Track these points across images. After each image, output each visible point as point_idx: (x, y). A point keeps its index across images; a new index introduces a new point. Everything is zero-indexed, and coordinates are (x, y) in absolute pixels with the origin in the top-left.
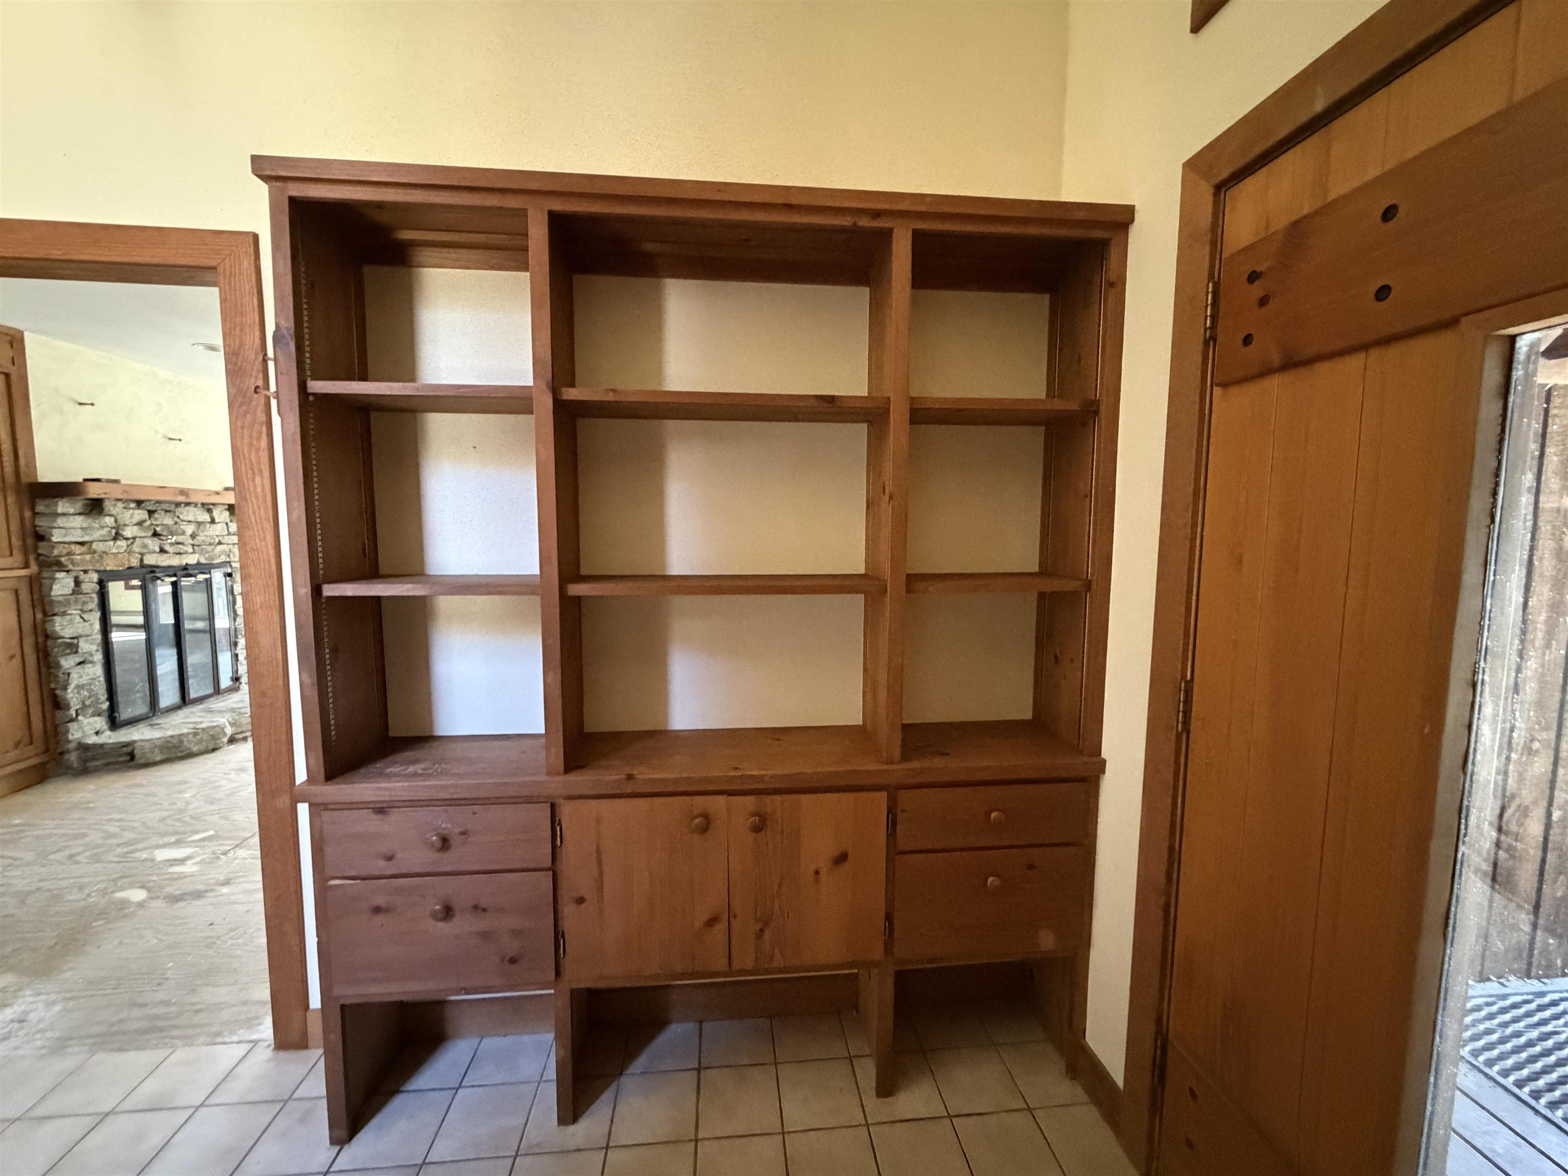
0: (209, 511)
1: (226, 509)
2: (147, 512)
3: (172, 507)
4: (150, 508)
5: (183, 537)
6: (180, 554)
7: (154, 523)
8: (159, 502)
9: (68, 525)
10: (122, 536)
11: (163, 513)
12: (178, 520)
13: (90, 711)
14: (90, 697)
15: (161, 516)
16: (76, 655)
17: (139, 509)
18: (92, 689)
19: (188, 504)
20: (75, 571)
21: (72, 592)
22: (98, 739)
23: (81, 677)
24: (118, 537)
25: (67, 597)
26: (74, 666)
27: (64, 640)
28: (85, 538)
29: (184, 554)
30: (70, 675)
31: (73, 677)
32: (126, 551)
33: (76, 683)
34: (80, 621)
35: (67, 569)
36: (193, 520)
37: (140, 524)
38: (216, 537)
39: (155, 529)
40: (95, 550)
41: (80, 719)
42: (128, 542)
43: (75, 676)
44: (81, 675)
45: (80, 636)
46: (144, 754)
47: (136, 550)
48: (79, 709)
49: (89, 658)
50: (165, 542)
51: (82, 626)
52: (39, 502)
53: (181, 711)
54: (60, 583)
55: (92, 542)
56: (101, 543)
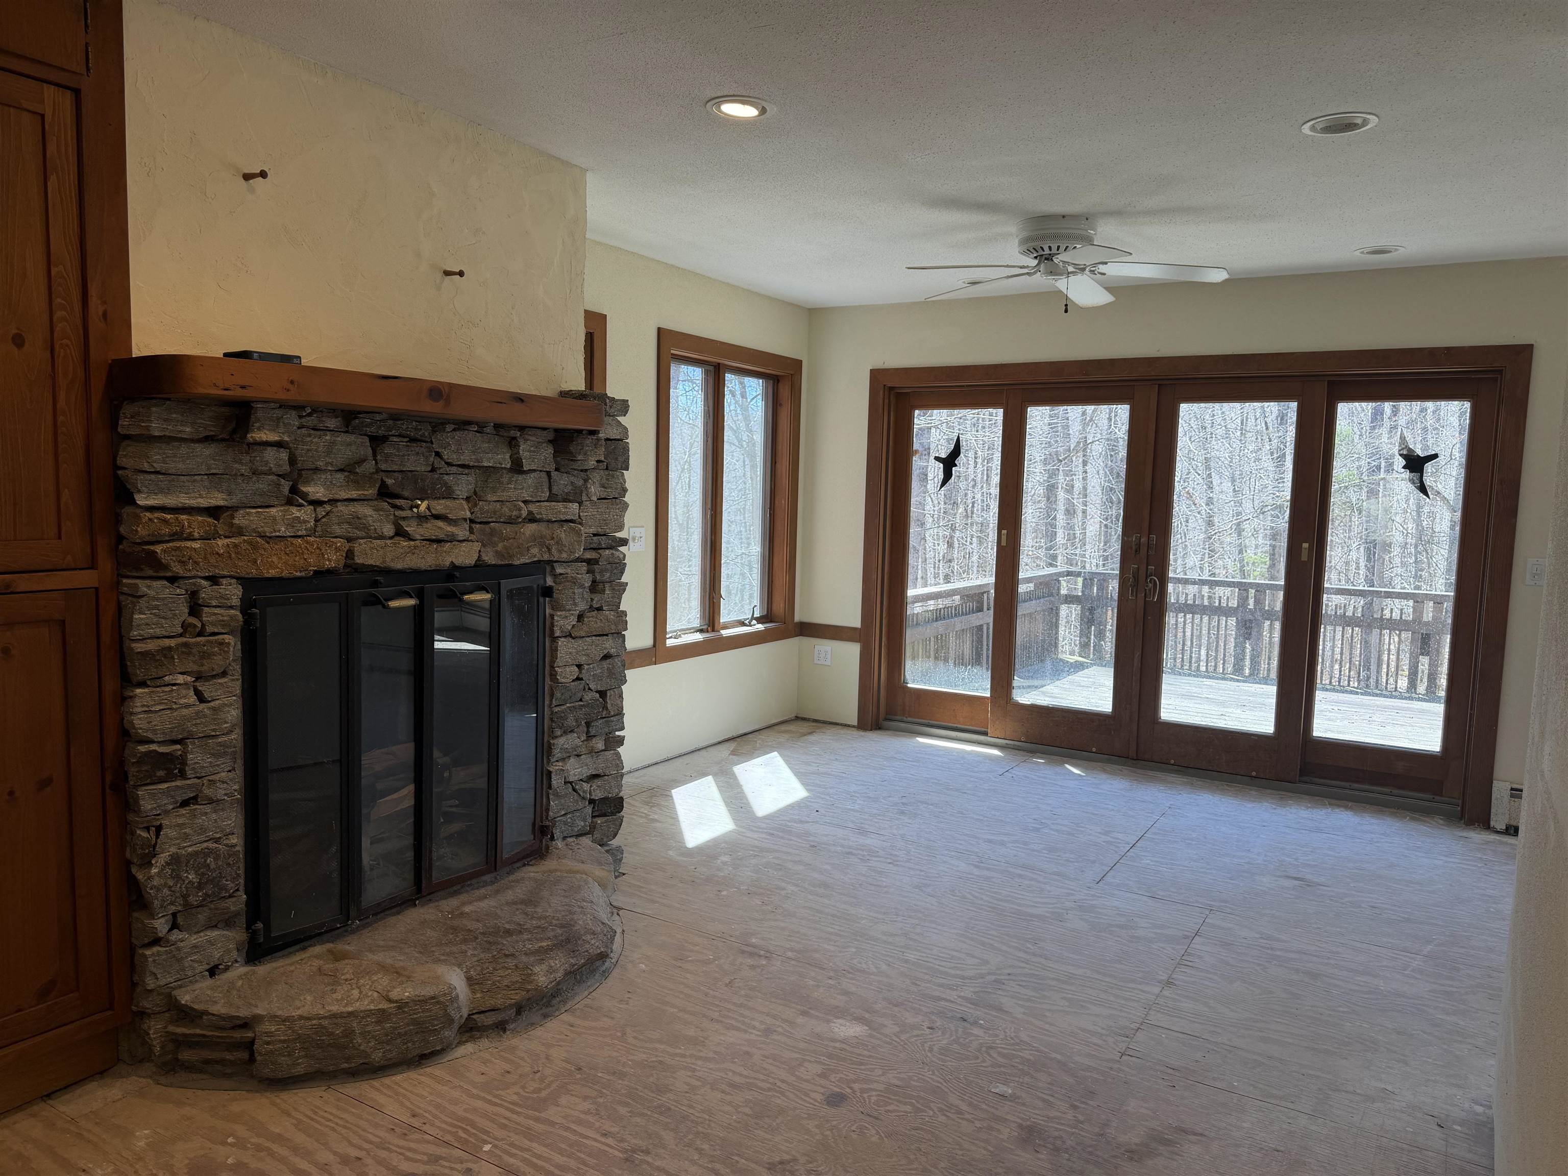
0: (512, 443)
1: (550, 441)
2: (367, 439)
3: (425, 431)
4: (372, 430)
5: (448, 503)
6: (438, 541)
7: (383, 467)
8: (396, 417)
9: (172, 466)
10: (304, 496)
11: (403, 443)
12: (438, 463)
13: (202, 917)
14: (200, 887)
15: (398, 450)
16: (179, 783)
17: (347, 432)
18: (208, 865)
19: (462, 425)
20: (190, 578)
21: (180, 630)
22: (209, 992)
23: (186, 837)
24: (294, 497)
25: (167, 642)
26: (171, 807)
27: (154, 747)
28: (217, 499)
29: (447, 541)
30: (159, 829)
31: (166, 835)
32: (313, 532)
33: (173, 849)
34: (193, 699)
35: (169, 574)
36: (471, 464)
37: (348, 469)
38: (522, 505)
39: (383, 482)
40: (241, 527)
41: (176, 935)
42: (319, 509)
43: (172, 833)
44: (187, 830)
45: (191, 736)
46: (271, 1052)
47: (337, 530)
48: (174, 915)
49: (207, 791)
50: (407, 513)
51: (197, 713)
52: (128, 409)
53: (400, 917)
54: (156, 607)
55: (234, 509)
56: (254, 511)
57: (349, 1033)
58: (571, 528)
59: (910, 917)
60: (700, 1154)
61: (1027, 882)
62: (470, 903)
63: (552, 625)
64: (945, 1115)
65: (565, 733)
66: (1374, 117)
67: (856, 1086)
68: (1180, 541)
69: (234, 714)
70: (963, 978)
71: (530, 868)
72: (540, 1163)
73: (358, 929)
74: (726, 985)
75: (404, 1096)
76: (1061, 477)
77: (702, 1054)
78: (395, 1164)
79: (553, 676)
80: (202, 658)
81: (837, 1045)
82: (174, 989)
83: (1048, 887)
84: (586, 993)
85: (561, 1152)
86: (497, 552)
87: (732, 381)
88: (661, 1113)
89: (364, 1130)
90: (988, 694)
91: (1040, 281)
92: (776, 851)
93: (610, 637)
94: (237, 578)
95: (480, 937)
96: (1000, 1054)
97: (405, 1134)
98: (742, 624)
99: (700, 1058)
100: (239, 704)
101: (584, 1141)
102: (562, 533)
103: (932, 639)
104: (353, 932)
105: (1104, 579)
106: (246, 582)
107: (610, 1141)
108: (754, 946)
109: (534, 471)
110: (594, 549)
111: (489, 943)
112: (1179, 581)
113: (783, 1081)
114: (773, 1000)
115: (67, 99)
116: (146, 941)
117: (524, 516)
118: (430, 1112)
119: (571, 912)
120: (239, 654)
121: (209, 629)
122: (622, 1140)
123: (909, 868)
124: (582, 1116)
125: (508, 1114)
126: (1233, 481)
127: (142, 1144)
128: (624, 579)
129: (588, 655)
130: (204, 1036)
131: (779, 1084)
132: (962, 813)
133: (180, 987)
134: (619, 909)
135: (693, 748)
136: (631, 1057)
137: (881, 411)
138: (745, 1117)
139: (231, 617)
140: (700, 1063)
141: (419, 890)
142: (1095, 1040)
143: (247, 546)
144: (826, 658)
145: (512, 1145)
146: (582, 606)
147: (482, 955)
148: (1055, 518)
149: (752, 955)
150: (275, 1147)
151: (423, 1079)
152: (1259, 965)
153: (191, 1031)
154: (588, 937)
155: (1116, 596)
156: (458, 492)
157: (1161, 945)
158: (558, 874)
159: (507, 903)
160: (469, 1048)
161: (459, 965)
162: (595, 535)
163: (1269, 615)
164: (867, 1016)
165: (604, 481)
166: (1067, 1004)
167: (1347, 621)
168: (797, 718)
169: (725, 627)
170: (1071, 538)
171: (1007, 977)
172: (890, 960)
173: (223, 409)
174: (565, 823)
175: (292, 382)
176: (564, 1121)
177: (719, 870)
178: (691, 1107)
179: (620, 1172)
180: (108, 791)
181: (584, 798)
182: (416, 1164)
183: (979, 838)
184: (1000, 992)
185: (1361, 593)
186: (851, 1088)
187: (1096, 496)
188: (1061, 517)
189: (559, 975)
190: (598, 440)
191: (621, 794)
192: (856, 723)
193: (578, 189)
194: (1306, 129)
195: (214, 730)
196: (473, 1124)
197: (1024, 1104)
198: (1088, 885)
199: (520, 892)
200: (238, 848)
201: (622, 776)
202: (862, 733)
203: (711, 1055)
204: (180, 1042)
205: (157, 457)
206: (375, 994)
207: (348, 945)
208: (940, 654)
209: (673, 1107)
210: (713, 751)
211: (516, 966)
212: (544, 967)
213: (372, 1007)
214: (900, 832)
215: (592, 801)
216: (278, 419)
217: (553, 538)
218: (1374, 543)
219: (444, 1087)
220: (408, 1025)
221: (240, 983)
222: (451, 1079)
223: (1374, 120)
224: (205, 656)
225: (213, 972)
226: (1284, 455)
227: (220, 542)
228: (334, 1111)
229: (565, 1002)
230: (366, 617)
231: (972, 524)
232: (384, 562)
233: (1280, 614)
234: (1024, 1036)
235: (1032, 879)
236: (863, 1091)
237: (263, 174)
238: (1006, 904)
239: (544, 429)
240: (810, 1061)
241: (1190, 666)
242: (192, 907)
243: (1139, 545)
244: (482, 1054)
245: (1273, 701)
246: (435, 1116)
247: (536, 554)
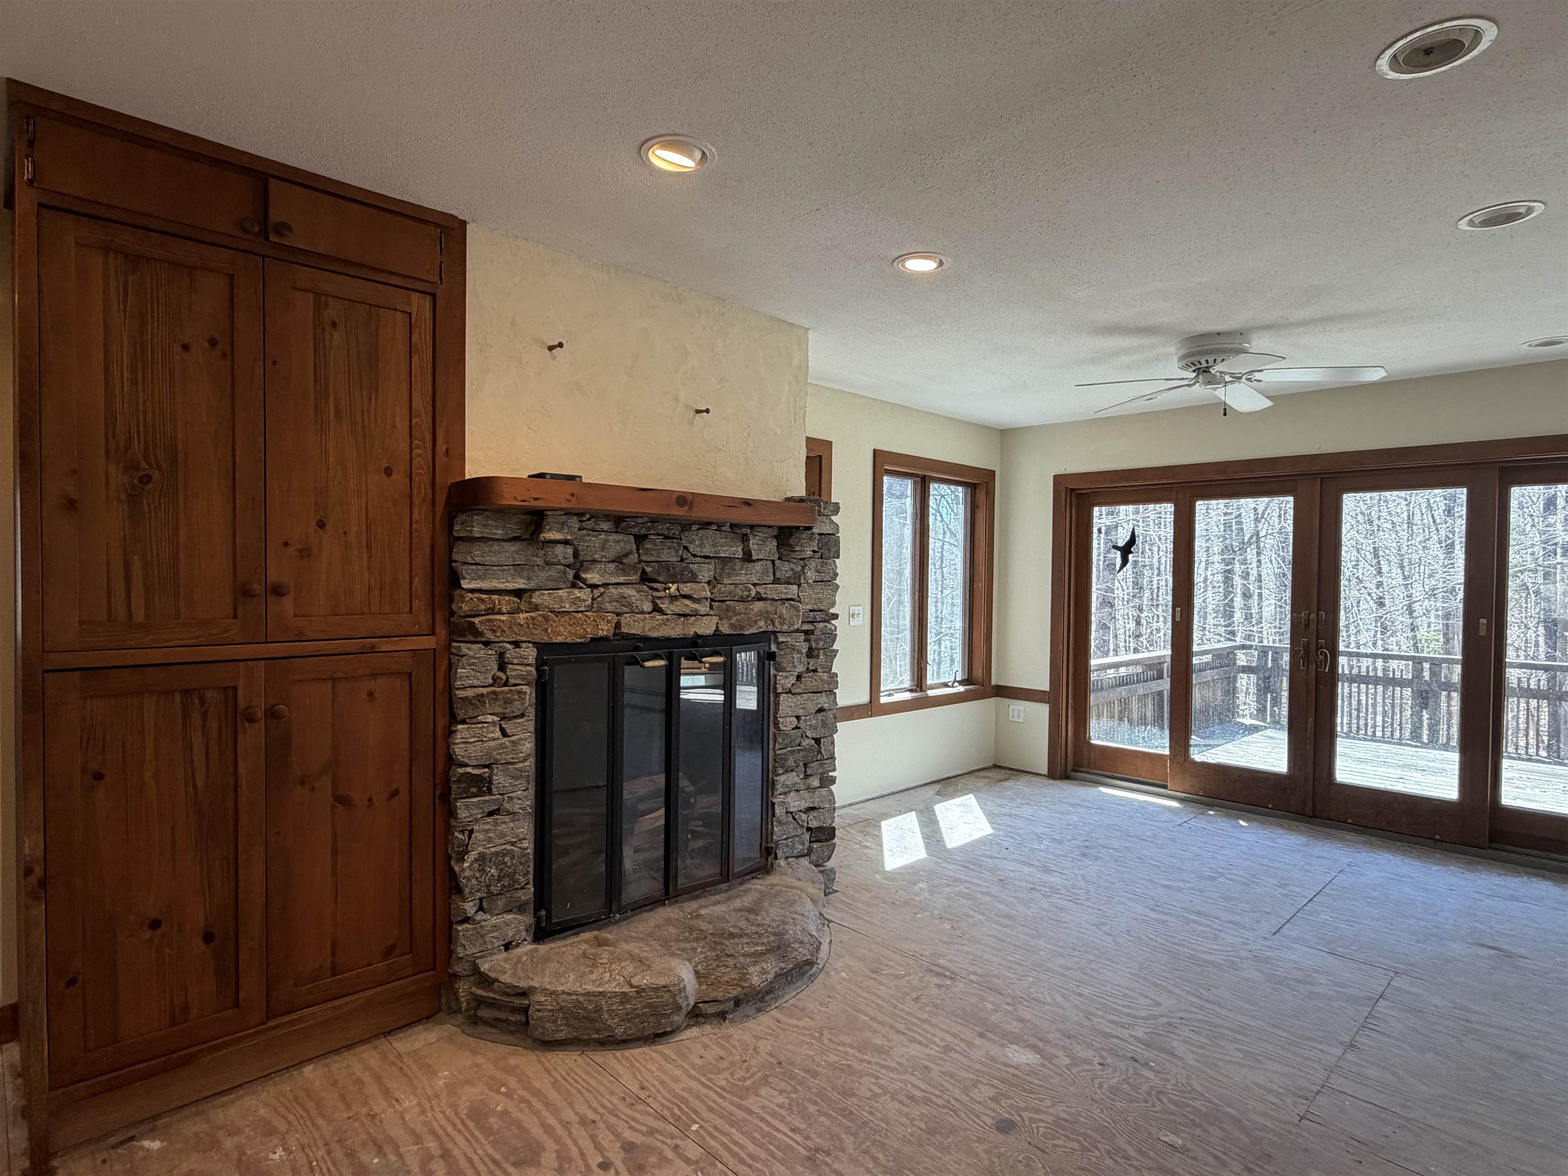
0: (745, 539)
1: (775, 537)
2: (632, 539)
3: (676, 530)
4: (638, 530)
5: (694, 585)
6: (685, 615)
7: (644, 558)
8: (654, 520)
9: (487, 560)
10: (584, 581)
11: (659, 540)
12: (686, 555)
13: (501, 903)
14: (500, 879)
15: (656, 545)
16: (486, 798)
17: (617, 532)
18: (506, 863)
19: (705, 525)
20: (500, 642)
21: (491, 682)
22: (502, 964)
23: (490, 840)
24: (577, 581)
25: (481, 690)
26: (480, 816)
27: (469, 770)
28: (520, 584)
29: (691, 616)
30: (471, 832)
31: (476, 837)
32: (590, 608)
33: (480, 849)
34: (498, 734)
35: (484, 639)
36: (712, 555)
37: (618, 560)
38: (752, 587)
39: (644, 570)
40: (537, 605)
41: (480, 916)
42: (595, 591)
43: (481, 836)
44: (491, 835)
45: (496, 762)
46: (541, 1018)
47: (609, 607)
48: (481, 900)
49: (507, 806)
50: (662, 594)
51: (501, 744)
52: (461, 518)
53: (651, 913)
54: (474, 664)
55: (532, 591)
56: (546, 592)
57: (599, 1009)
58: (791, 605)
59: (1086, 952)
60: (875, 1163)
61: (1201, 928)
62: (706, 907)
63: (776, 683)
64: (1113, 1159)
65: (786, 771)
66: (1540, 204)
67: (1026, 1115)
68: (1352, 620)
69: (528, 746)
70: (1135, 1017)
71: (756, 881)
72: (735, 1148)
73: (619, 921)
74: (914, 1000)
75: (638, 1069)
76: (1237, 565)
77: (887, 1063)
78: (620, 1130)
79: (776, 724)
80: (506, 703)
81: (1010, 1070)
82: (477, 958)
83: (1223, 935)
84: (794, 993)
85: (753, 1140)
86: (731, 624)
87: (935, 489)
88: (844, 1117)
89: (603, 1096)
90: (1167, 752)
91: (1200, 392)
92: (967, 882)
93: (824, 694)
94: (534, 643)
95: (709, 937)
96: (1170, 1100)
97: (633, 1105)
98: (946, 685)
99: (884, 1067)
100: (533, 739)
101: (776, 1133)
102: (783, 609)
103: (1116, 702)
104: (616, 923)
105: (1277, 652)
106: (542, 647)
107: (797, 1137)
108: (942, 967)
109: (761, 560)
110: (811, 622)
111: (716, 943)
112: (1350, 655)
113: (957, 1100)
114: (953, 1018)
115: (428, 301)
116: (459, 919)
117: (753, 596)
118: (655, 1087)
119: (784, 923)
120: (534, 700)
121: (512, 681)
122: (808, 1138)
123: (1088, 907)
124: (777, 1109)
125: (716, 1098)
126: (1402, 567)
127: (441, 1083)
128: (835, 647)
129: (804, 708)
130: (494, 999)
131: (953, 1102)
132: (1140, 858)
133: (482, 957)
134: (830, 921)
135: (903, 787)
136: (825, 1058)
137: (1063, 509)
138: (920, 1132)
139: (528, 672)
140: (883, 1071)
141: (667, 892)
142: (1271, 1098)
143: (541, 619)
144: (1019, 717)
145: (716, 1128)
146: (800, 668)
147: (708, 953)
148: (1232, 600)
149: (938, 974)
150: (534, 1101)
151: (654, 1055)
152: (1453, 1037)
153: (484, 994)
154: (797, 946)
155: (1287, 668)
156: (701, 577)
157: (1342, 1004)
158: (779, 888)
159: (735, 910)
160: (694, 1031)
161: (690, 960)
162: (811, 611)
163: (1448, 686)
164: (1040, 1044)
165: (819, 567)
166: (1241, 1056)
167: (1528, 693)
168: (996, 766)
169: (932, 687)
170: (1248, 617)
171: (1179, 1021)
172: (1066, 992)
173: (525, 517)
174: (787, 846)
175: (573, 495)
176: (760, 1111)
177: (915, 895)
178: (871, 1113)
179: (802, 1169)
180: (437, 800)
181: (802, 826)
182: (636, 1134)
183: (1156, 883)
184: (1172, 1036)
185: (1546, 668)
186: (1020, 1116)
187: (1270, 582)
188: (1238, 602)
189: (770, 977)
190: (813, 534)
191: (834, 825)
192: (1046, 773)
193: (803, 344)
194: (1463, 225)
195: (513, 758)
196: (686, 1102)
197: (1194, 1158)
198: (1264, 935)
199: (747, 901)
200: (529, 851)
201: (834, 809)
202: (1051, 781)
203: (894, 1065)
204: (481, 1002)
205: (477, 553)
206: (622, 979)
207: (608, 934)
208: (1123, 714)
209: (855, 1111)
210: (921, 791)
211: (735, 964)
212: (758, 968)
213: (617, 990)
214: (1081, 872)
215: (809, 829)
216: (564, 523)
217: (776, 613)
218: (1555, 623)
219: (669, 1065)
220: (644, 1007)
221: (525, 958)
222: (676, 1058)
223: (1539, 208)
224: (508, 702)
225: (507, 947)
226: (1453, 544)
227: (521, 616)
228: (583, 1075)
229: (775, 999)
230: (629, 673)
231: (1158, 605)
232: (644, 631)
233: (1459, 686)
234: (1196, 1085)
235: (1207, 926)
236: (1032, 1120)
237: (560, 345)
238: (1180, 948)
239: (770, 527)
240: (983, 1083)
241: (1366, 730)
242: (493, 894)
243: (1308, 620)
244: (703, 1039)
245: (1456, 767)
246: (658, 1091)
247: (762, 625)
